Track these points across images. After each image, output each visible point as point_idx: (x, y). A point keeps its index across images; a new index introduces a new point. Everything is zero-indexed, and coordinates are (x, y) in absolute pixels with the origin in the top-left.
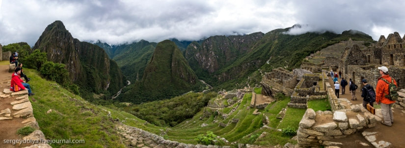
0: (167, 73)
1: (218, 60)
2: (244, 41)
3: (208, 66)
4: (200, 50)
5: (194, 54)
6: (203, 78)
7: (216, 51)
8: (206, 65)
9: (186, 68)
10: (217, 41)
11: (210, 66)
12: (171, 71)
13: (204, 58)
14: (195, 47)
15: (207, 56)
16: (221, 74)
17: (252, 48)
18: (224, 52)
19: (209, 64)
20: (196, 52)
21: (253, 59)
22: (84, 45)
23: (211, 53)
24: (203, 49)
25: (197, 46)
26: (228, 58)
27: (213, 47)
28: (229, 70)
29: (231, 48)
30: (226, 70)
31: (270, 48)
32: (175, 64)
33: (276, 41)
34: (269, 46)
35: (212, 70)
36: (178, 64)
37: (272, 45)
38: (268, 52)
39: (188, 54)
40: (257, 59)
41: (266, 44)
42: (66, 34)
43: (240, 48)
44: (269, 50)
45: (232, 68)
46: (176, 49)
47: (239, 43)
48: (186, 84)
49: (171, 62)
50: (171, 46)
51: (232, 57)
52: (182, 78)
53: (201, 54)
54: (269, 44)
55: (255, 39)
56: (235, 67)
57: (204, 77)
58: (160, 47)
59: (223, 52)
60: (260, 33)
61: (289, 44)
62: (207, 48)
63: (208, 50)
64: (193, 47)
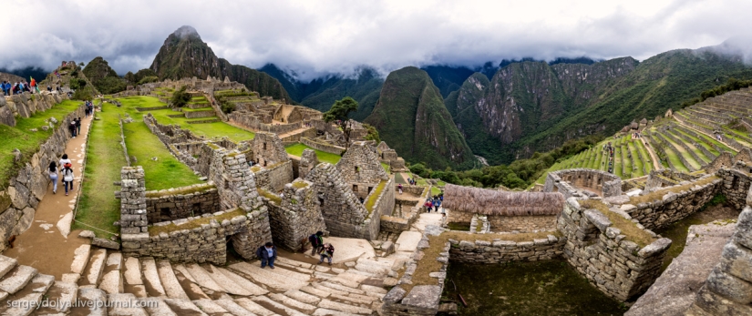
0: (405, 134)
1: (523, 117)
2: (588, 76)
3: (501, 128)
4: (487, 92)
5: (474, 101)
6: (485, 153)
7: (518, 97)
8: (498, 126)
9: (443, 128)
10: (526, 74)
11: (505, 128)
12: (414, 131)
13: (493, 111)
14: (479, 86)
15: (500, 107)
16: (521, 148)
17: (602, 96)
18: (539, 100)
19: (503, 125)
20: (479, 96)
21: (592, 121)
22: (239, 72)
23: (509, 100)
24: (495, 90)
25: (482, 84)
26: (546, 113)
27: (514, 86)
28: (538, 141)
29: (554, 92)
30: (533, 139)
31: (641, 98)
32: (423, 119)
33: (663, 83)
34: (639, 94)
35: (509, 139)
36: (428, 118)
37: (648, 91)
38: (631, 108)
39: (462, 99)
40: (601, 122)
41: (633, 87)
42: (204, 51)
43: (575, 94)
44: (637, 103)
45: (545, 138)
46: (427, 88)
47: (576, 81)
48: (440, 160)
49: (415, 113)
50: (419, 80)
51: (553, 112)
52: (434, 148)
53: (488, 102)
54: (642, 87)
55: (615, 73)
56: (552, 135)
57: (489, 151)
58: (393, 81)
59: (536, 100)
60: (629, 59)
61: (692, 91)
62: (502, 89)
63: (503, 94)
64: (474, 85)
